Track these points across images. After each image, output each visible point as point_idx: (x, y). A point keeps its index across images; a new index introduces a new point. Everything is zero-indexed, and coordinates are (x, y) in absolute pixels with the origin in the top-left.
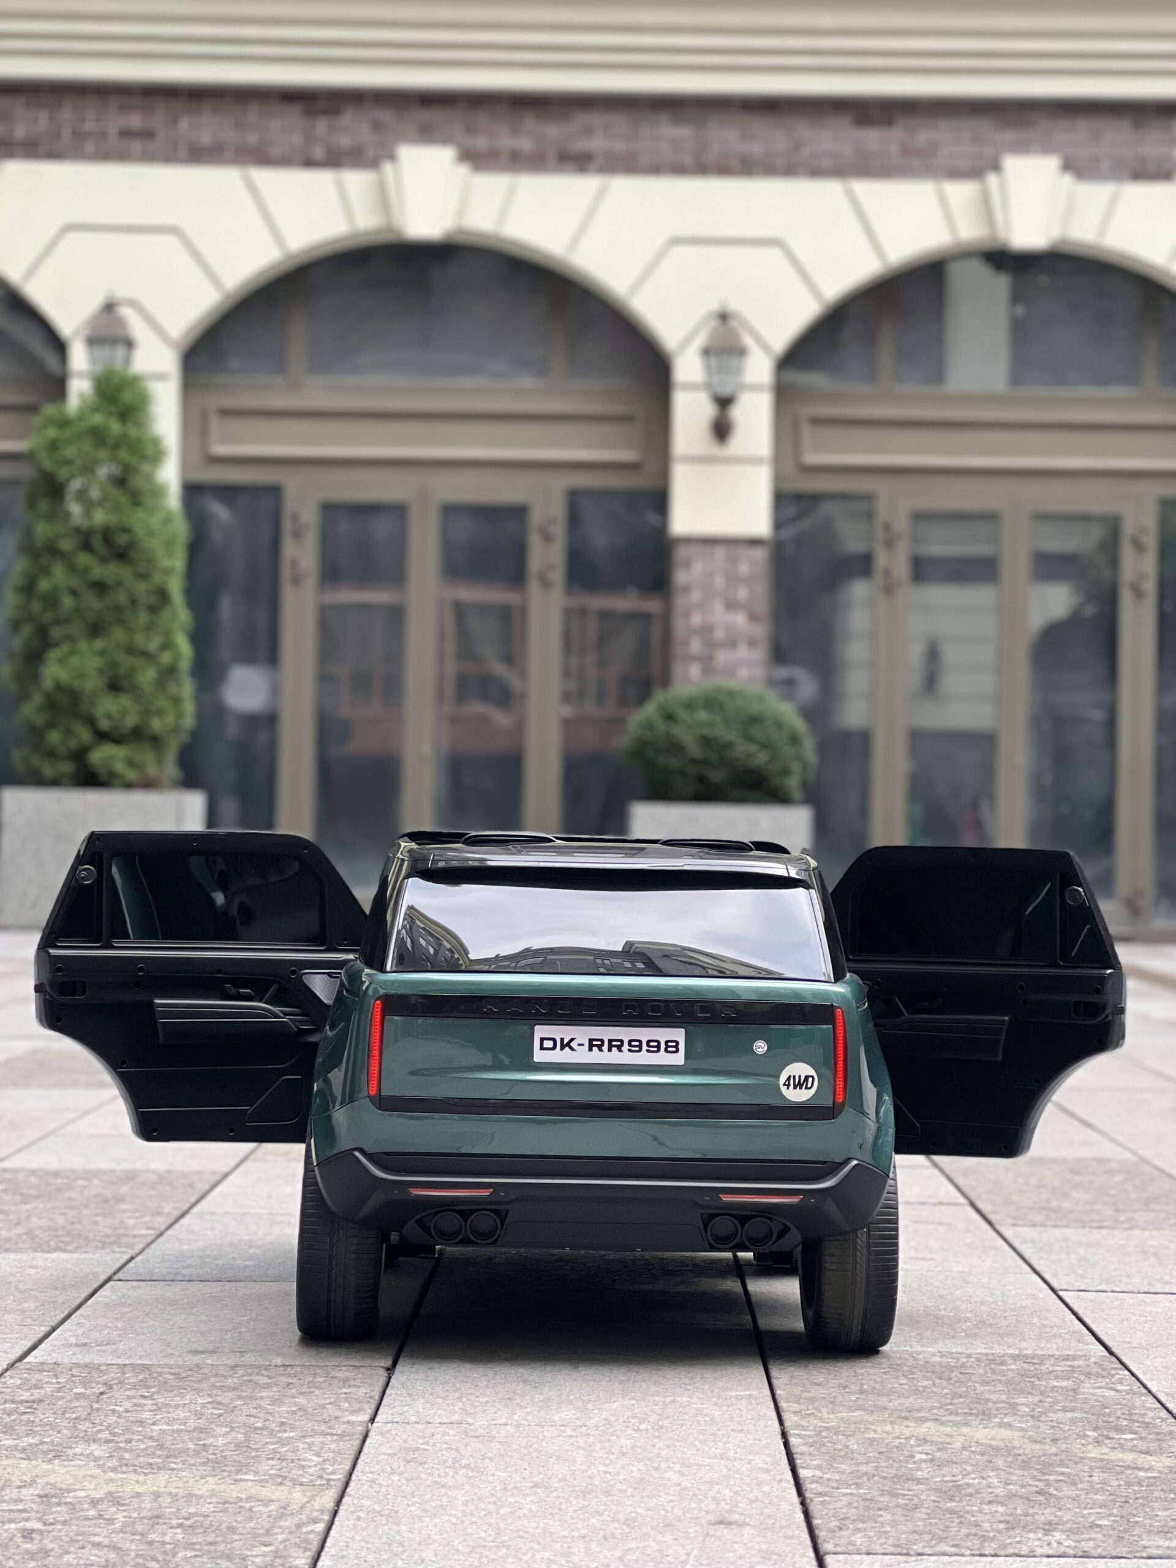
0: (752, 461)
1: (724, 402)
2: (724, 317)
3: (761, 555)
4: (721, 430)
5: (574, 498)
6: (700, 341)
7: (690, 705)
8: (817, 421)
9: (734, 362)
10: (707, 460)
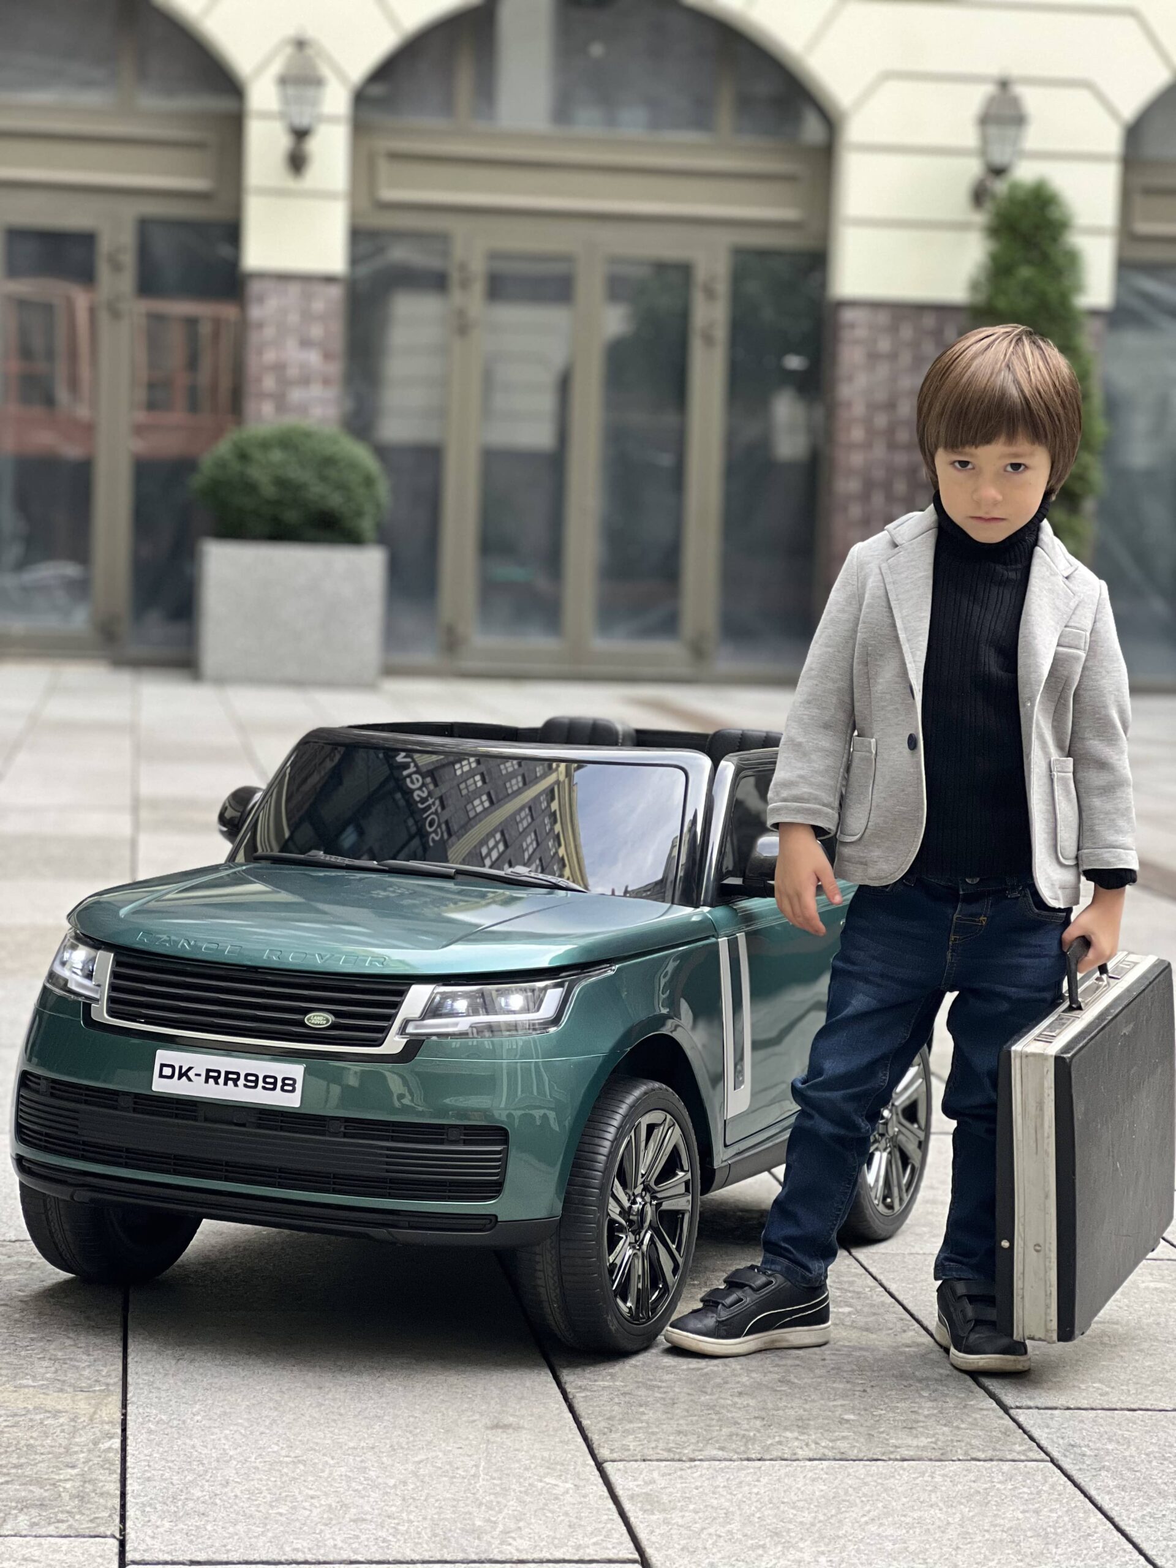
0: (328, 195)
1: (301, 134)
2: (301, 44)
3: (335, 292)
4: (297, 162)
5: (144, 226)
6: (276, 68)
7: (265, 445)
8: (395, 156)
9: (310, 92)
10: (280, 193)
